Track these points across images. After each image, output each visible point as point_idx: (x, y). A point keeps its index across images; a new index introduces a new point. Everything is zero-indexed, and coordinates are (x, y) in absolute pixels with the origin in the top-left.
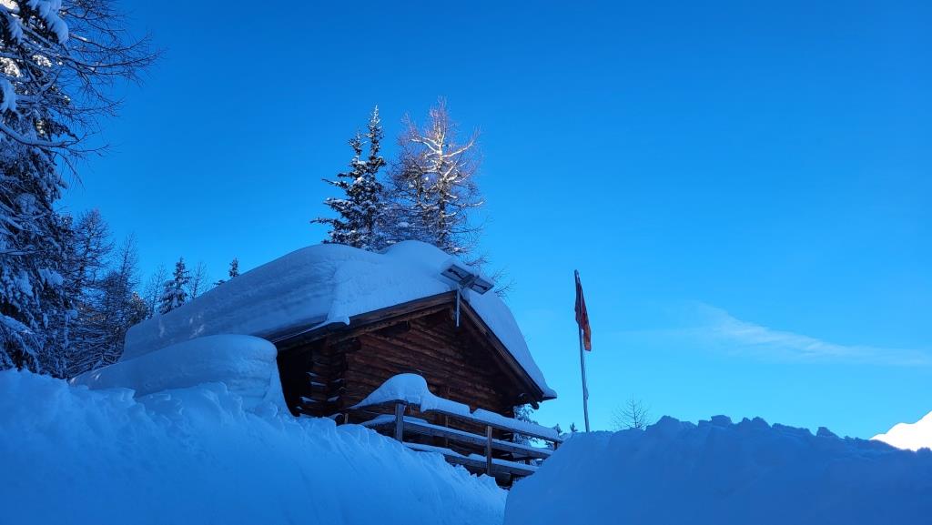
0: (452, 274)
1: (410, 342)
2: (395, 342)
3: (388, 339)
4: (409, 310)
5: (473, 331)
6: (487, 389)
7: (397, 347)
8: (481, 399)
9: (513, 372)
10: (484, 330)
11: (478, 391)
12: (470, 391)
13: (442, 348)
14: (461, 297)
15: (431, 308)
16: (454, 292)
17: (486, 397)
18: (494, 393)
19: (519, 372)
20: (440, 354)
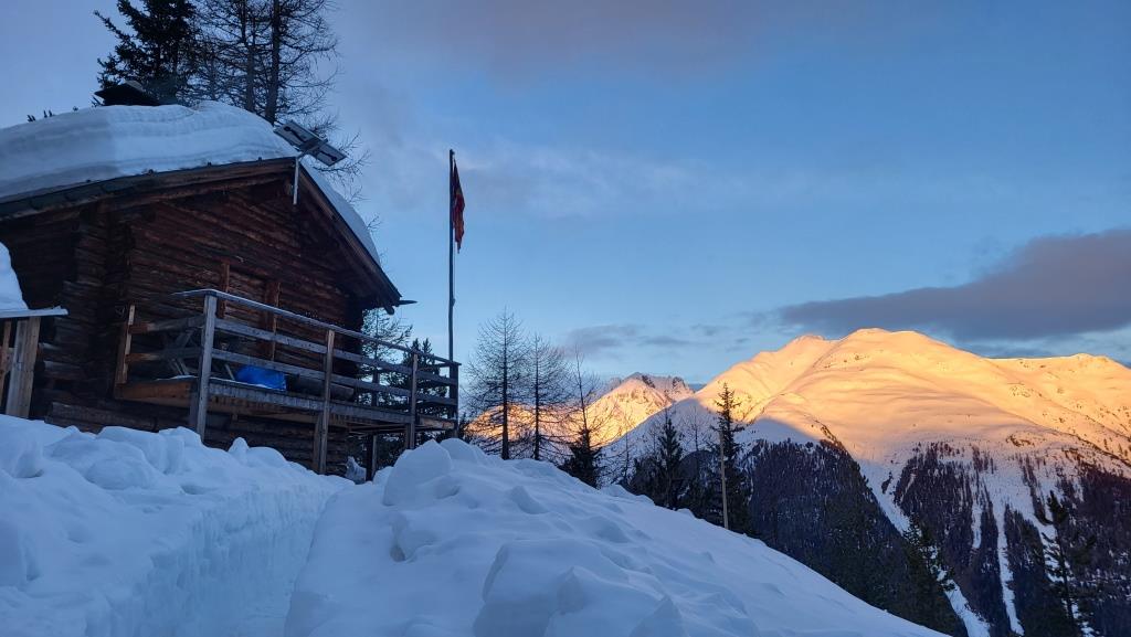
0: (285, 133)
1: (226, 220)
2: (205, 217)
3: (194, 212)
4: (226, 176)
5: (315, 214)
6: (329, 287)
7: (207, 224)
8: (322, 299)
9: (365, 268)
10: (330, 213)
11: (319, 288)
12: (307, 289)
13: (271, 231)
14: (301, 168)
15: (256, 177)
16: (294, 158)
17: (323, 294)
18: (338, 292)
19: (372, 268)
20: (269, 239)
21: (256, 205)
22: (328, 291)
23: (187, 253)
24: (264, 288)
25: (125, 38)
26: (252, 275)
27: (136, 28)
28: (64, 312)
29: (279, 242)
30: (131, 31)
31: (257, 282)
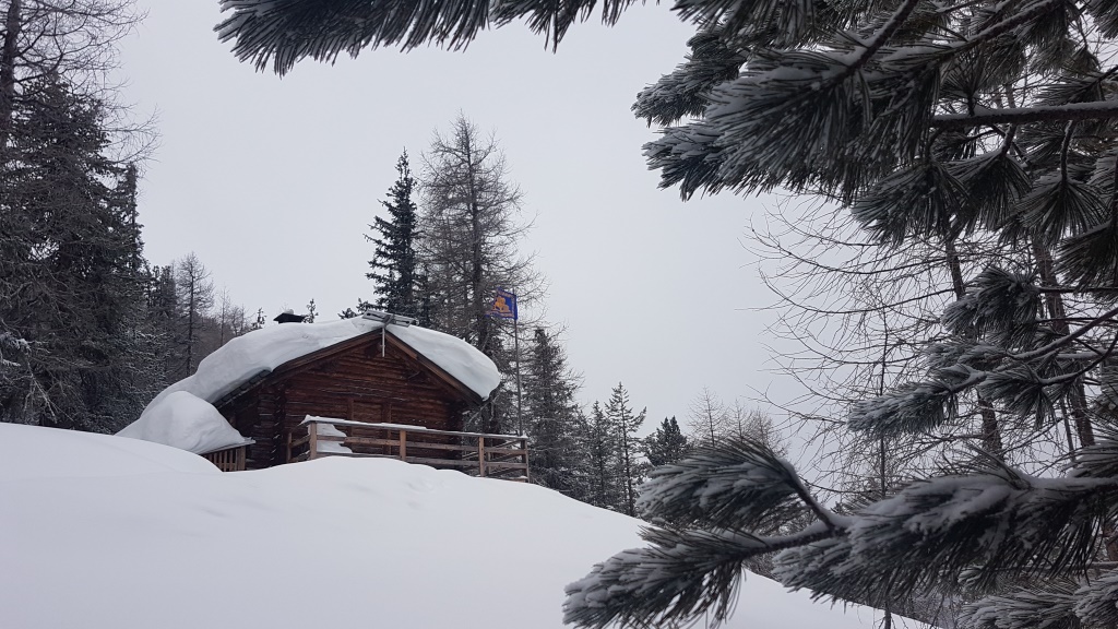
0: (371, 317)
1: (350, 373)
2: (334, 375)
4: (334, 351)
5: (405, 358)
6: (431, 401)
7: (335, 379)
8: (426, 410)
9: (450, 385)
10: (414, 356)
11: (422, 402)
12: (413, 405)
13: (382, 372)
14: (387, 332)
16: (379, 330)
17: (431, 407)
18: (438, 402)
19: (454, 384)
20: (382, 378)
21: (370, 360)
22: (432, 404)
23: (325, 398)
24: (381, 409)
26: (372, 403)
28: (254, 442)
29: (388, 379)
31: (375, 407)
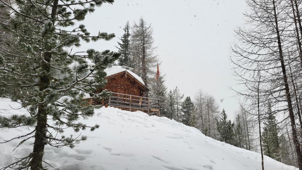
0: (124, 68)
10: (133, 78)
13: (125, 82)
14: (127, 72)
21: (123, 78)
22: (136, 90)
23: (111, 87)
24: (124, 91)
25: (120, 49)
27: (121, 47)
30: (121, 48)
